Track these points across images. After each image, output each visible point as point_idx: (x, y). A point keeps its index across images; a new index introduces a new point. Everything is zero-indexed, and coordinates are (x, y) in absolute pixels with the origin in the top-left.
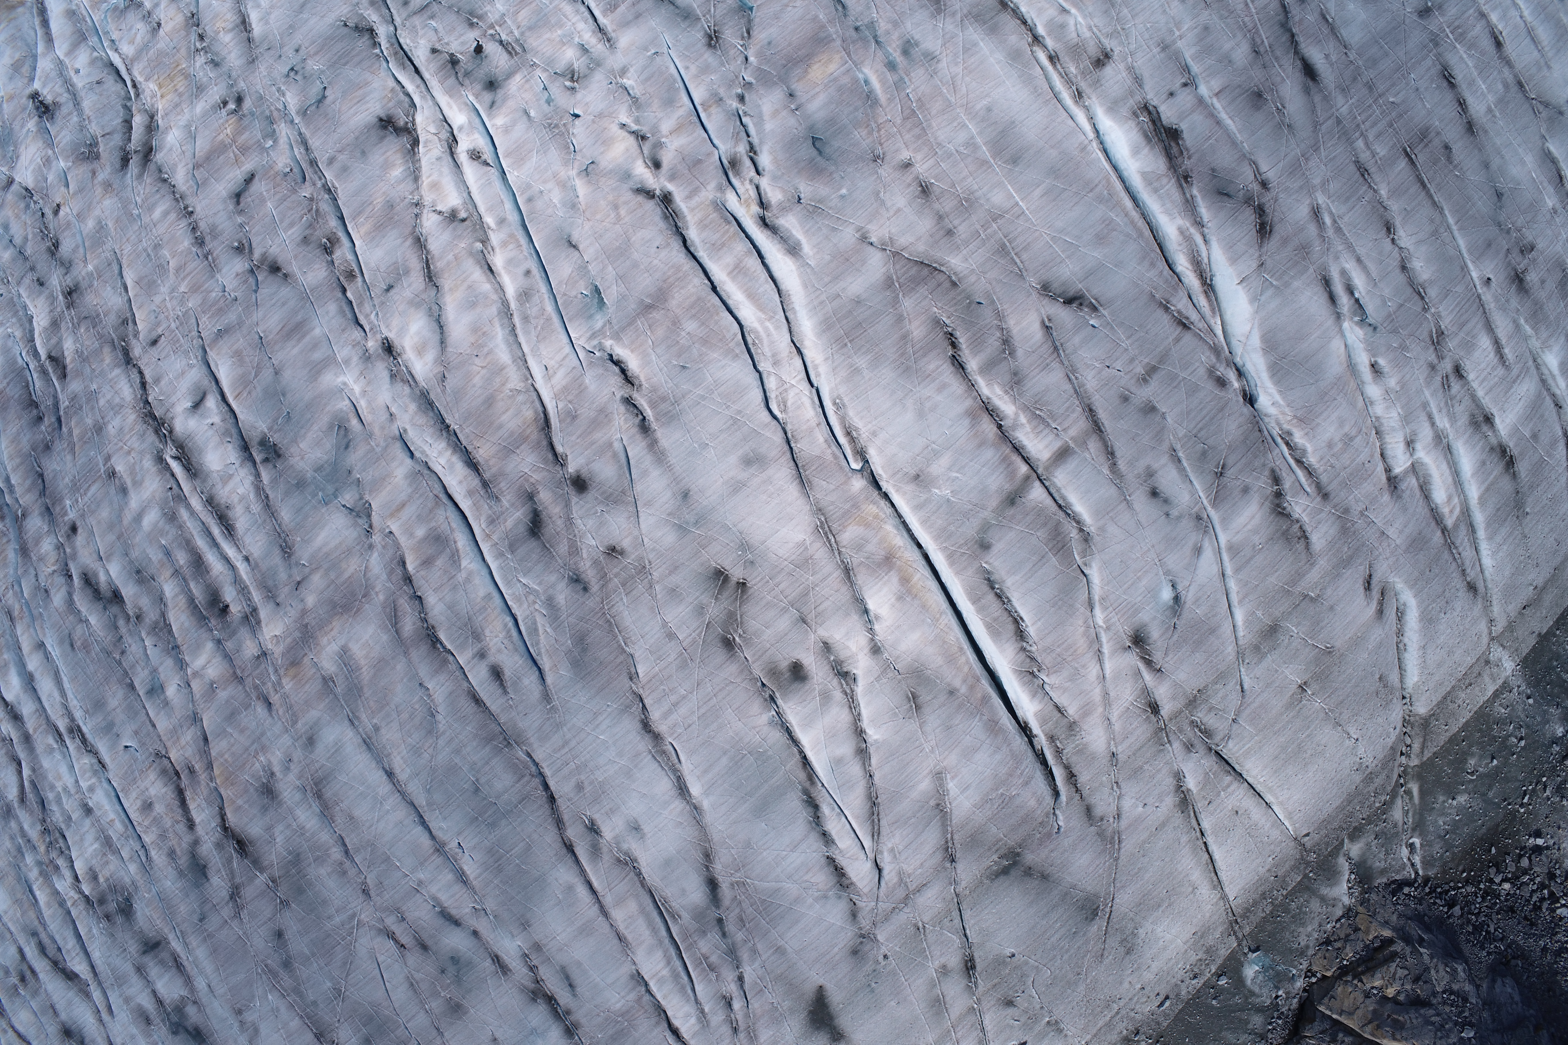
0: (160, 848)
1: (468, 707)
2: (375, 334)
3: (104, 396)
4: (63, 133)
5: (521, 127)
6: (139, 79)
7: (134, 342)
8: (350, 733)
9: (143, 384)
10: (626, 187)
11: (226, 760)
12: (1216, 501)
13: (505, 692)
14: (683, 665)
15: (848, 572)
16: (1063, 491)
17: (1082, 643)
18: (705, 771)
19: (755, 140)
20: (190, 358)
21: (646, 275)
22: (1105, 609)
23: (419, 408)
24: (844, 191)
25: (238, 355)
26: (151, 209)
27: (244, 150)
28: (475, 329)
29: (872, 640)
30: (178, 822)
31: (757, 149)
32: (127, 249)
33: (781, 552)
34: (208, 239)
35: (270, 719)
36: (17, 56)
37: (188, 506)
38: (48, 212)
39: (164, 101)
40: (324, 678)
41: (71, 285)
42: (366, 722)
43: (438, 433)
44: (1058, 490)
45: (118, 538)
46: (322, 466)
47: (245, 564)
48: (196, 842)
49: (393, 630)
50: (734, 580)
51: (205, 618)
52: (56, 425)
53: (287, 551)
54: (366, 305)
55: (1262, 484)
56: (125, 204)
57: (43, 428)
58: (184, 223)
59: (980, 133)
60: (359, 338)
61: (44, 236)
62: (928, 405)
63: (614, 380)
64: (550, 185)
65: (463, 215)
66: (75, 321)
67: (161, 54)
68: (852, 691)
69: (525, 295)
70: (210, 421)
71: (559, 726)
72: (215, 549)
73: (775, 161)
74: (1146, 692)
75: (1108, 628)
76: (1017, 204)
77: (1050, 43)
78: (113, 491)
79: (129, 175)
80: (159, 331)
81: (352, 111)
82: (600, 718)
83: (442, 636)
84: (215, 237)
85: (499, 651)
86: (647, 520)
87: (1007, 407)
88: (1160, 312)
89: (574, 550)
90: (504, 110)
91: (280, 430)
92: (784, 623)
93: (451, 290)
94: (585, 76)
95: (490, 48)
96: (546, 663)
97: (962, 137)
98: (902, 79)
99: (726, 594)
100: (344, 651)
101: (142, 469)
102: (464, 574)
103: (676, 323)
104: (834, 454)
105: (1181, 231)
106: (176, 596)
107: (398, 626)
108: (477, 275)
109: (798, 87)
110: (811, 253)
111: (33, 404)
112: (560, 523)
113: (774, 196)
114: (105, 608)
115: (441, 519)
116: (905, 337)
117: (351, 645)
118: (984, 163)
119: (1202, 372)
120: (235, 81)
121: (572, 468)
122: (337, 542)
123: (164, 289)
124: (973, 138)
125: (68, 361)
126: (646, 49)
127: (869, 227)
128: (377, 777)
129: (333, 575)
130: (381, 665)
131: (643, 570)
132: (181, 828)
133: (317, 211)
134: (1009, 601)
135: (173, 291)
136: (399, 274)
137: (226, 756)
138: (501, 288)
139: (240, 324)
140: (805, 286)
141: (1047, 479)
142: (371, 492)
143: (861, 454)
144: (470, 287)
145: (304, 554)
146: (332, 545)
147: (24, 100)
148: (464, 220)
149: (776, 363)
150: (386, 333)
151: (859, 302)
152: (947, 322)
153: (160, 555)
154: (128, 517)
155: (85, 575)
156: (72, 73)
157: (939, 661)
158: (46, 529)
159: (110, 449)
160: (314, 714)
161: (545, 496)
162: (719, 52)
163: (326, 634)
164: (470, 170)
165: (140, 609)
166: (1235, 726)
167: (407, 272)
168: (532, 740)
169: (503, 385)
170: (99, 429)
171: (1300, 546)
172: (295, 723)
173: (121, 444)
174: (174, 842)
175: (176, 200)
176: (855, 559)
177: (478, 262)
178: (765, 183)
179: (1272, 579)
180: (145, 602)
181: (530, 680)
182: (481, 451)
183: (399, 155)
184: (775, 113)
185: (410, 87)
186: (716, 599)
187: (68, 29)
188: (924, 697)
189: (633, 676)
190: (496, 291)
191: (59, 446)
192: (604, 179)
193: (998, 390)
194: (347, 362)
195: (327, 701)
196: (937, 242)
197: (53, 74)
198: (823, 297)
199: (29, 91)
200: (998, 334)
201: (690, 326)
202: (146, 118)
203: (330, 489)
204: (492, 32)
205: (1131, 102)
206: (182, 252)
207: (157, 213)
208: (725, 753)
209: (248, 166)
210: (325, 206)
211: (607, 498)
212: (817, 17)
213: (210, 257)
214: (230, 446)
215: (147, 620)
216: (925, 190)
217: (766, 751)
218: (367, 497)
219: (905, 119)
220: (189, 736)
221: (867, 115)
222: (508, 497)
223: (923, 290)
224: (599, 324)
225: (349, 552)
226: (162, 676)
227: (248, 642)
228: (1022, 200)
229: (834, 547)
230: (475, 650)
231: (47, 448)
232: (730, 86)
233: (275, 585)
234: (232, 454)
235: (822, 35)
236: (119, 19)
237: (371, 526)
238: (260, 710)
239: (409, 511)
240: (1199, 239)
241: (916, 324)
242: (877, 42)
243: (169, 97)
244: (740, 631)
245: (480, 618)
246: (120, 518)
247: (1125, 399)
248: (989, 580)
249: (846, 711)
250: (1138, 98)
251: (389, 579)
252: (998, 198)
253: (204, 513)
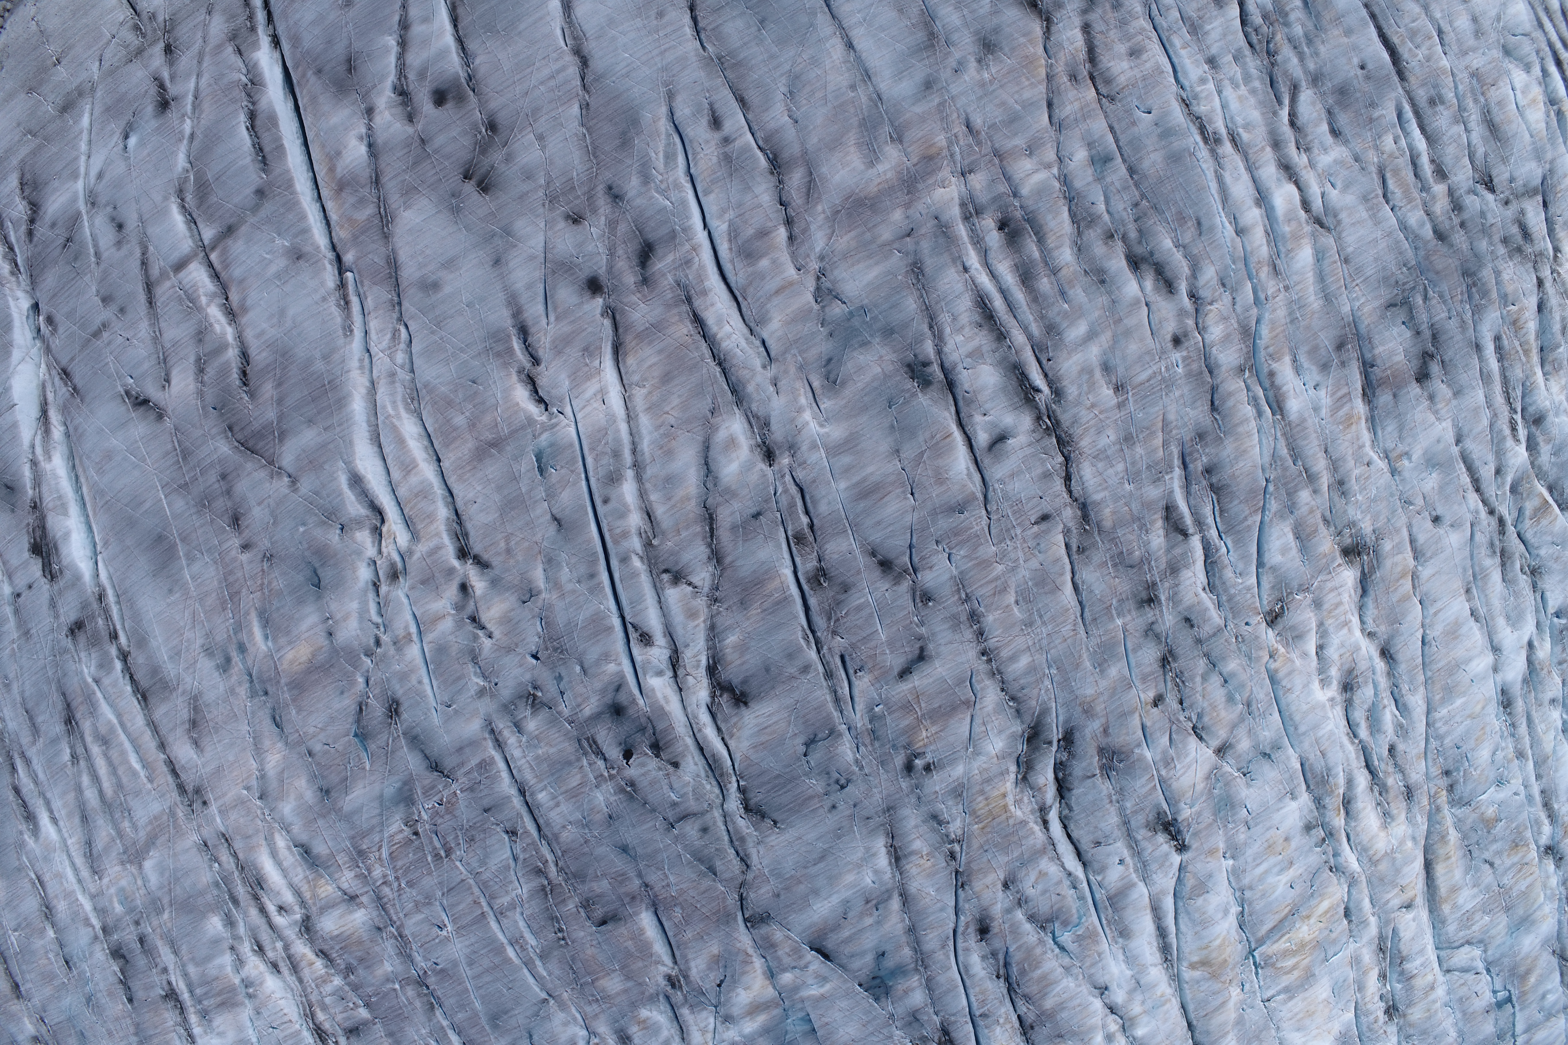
0: (1129, 12)
1: (752, 96)
2: (780, 471)
3: (1117, 474)
4: (1144, 790)
5: (591, 656)
6: (1037, 829)
7: (1071, 524)
8: (883, 87)
9: (1068, 478)
10: (497, 571)
11: (1028, 79)
12: (77, 216)
13: (711, 105)
14: (536, 111)
15: (376, 181)
16: (188, 234)
17: (206, 106)
18: (541, 19)
19: (371, 595)
20: (1002, 490)
21: (491, 477)
22: (181, 132)
23: (744, 387)
24: (301, 529)
25: (940, 479)
26: (1032, 669)
27: (907, 707)
28: (669, 454)
29: (370, 120)
30: (1102, 32)
31: (371, 587)
32: (1066, 630)
33: (424, 201)
34: (964, 618)
35: (969, 111)
36: (1200, 901)
37: (1030, 337)
38: (1171, 701)
39: (1002, 790)
40: (901, 142)
41: (1147, 609)
42: (863, 95)
43: (728, 358)
44: (192, 236)
45: (1120, 320)
46: (861, 346)
47: (967, 264)
48: (1085, 12)
49: (815, 175)
50: (472, 182)
51: (1028, 221)
52: (1187, 459)
53: (917, 269)
54: (785, 503)
55: (42, 230)
56: (1065, 683)
57: (1204, 459)
58: (992, 643)
59: (182, 569)
60: (798, 470)
61: (1179, 675)
62: (275, 320)
63: (543, 382)
64: (569, 587)
65: (666, 577)
66: (1146, 567)
67: (1005, 849)
68: (399, 79)
69: (613, 479)
70: (987, 418)
71: (665, 69)
72: (1004, 287)
73: (354, 570)
74: (171, 63)
75: (183, 116)
76: (166, 497)
77: (113, 651)
78: (1121, 370)
79: (1061, 718)
80: (1036, 527)
81: (775, 719)
82: (624, 71)
83: (763, 162)
84: (955, 617)
85: (707, 142)
86: (537, 243)
87: (215, 313)
88: (79, 385)
89: (612, 225)
90: (606, 679)
91: (903, 391)
92: (439, 140)
93: (689, 499)
94: (520, 697)
95: (614, 753)
96: (663, 125)
97: (196, 567)
98: (235, 633)
99: (483, 170)
100: (871, 164)
101: (1080, 386)
102: (727, 217)
103: (472, 425)
104: (362, 286)
105: (49, 458)
106: (1057, 248)
107: (808, 179)
108: (660, 511)
109: (323, 641)
110: (340, 473)
111: (1216, 489)
112: (620, 252)
113: (364, 537)
114: (1152, 254)
115: (741, 274)
116: (280, 384)
117: (862, 167)
118: (183, 540)
119: (61, 330)
120: (912, 791)
121: (599, 302)
122: (856, 267)
123: (1024, 573)
124: (188, 565)
125: (1160, 523)
126: (456, 712)
127: (287, 491)
128: (863, 43)
129: (868, 236)
130: (834, 144)
131: (552, 199)
132: (1098, 27)
133: (829, 619)
134: (254, 145)
135: (1014, 569)
136: (744, 528)
137: (1027, 83)
138: (642, 494)
139: (934, 513)
140: (351, 443)
141: (198, 246)
142: (810, 310)
143: (342, 285)
144: (669, 499)
145: (897, 261)
146: (861, 266)
147: (1195, 845)
148: (666, 571)
149: (392, 375)
150: (769, 471)
151: (310, 421)
152: (244, 395)
153: (1071, 293)
154: (1105, 338)
155: (1171, 292)
156: (1129, 860)
157: (321, 99)
158: (1214, 349)
159: (1117, 415)
160: (918, 109)
161: (630, 278)
162: (389, 693)
163: (887, 181)
164: (653, 621)
165: (1106, 244)
166: (114, 32)
167: (734, 528)
168: (694, 59)
169: (650, 393)
170: (1128, 439)
171: (28, 176)
172: (942, 104)
173: (1101, 416)
174: (1111, 15)
175: (1000, 673)
176: (367, 192)
177: (658, 524)
178: (371, 551)
179: (54, 150)
180: (1099, 249)
181: (683, 111)
182: (685, 331)
183: (729, 658)
184: (346, 618)
185: (710, 732)
186: (492, 167)
187: (1129, 915)
188: (342, 69)
189: (585, 107)
190: (646, 490)
191: (1187, 434)
192: (516, 582)
193: (217, 328)
194: (814, 446)
195: (901, 120)
196: (236, 469)
197: (1154, 867)
198: (338, 429)
199: (1187, 856)
200: (205, 378)
201: (460, 420)
202: (1032, 778)
203: (856, 322)
204: (614, 772)
205: (61, 583)
206: (996, 609)
207: (1024, 661)
208: (520, 33)
209: (904, 687)
210: (820, 622)
211: (571, 268)
212: (297, 713)
213: (964, 596)
214: (966, 387)
215: (1099, 231)
216: (236, 521)
217: (485, 32)
218: (816, 307)
219: (238, 593)
220: (1068, 109)
221: (270, 602)
222: (666, 282)
223: (256, 425)
224: (545, 436)
225: (845, 257)
226: (1090, 171)
227: (978, 187)
228: (161, 500)
229: (381, 202)
230: (731, 146)
231: (1201, 436)
232: (384, 655)
233: (936, 237)
234: (965, 379)
235: (295, 692)
236: (1060, 909)
237: (818, 278)
238: (978, 121)
239: (772, 285)
240: (39, 450)
241: (267, 395)
242: (250, 675)
243: (996, 793)
244: (479, 137)
245: (719, 174)
246: (1115, 340)
247: (122, 310)
248: (265, 164)
249: (408, 62)
250: (56, 587)
251: (808, 224)
252: (180, 504)
253: (1009, 325)
